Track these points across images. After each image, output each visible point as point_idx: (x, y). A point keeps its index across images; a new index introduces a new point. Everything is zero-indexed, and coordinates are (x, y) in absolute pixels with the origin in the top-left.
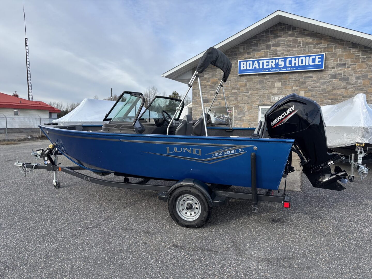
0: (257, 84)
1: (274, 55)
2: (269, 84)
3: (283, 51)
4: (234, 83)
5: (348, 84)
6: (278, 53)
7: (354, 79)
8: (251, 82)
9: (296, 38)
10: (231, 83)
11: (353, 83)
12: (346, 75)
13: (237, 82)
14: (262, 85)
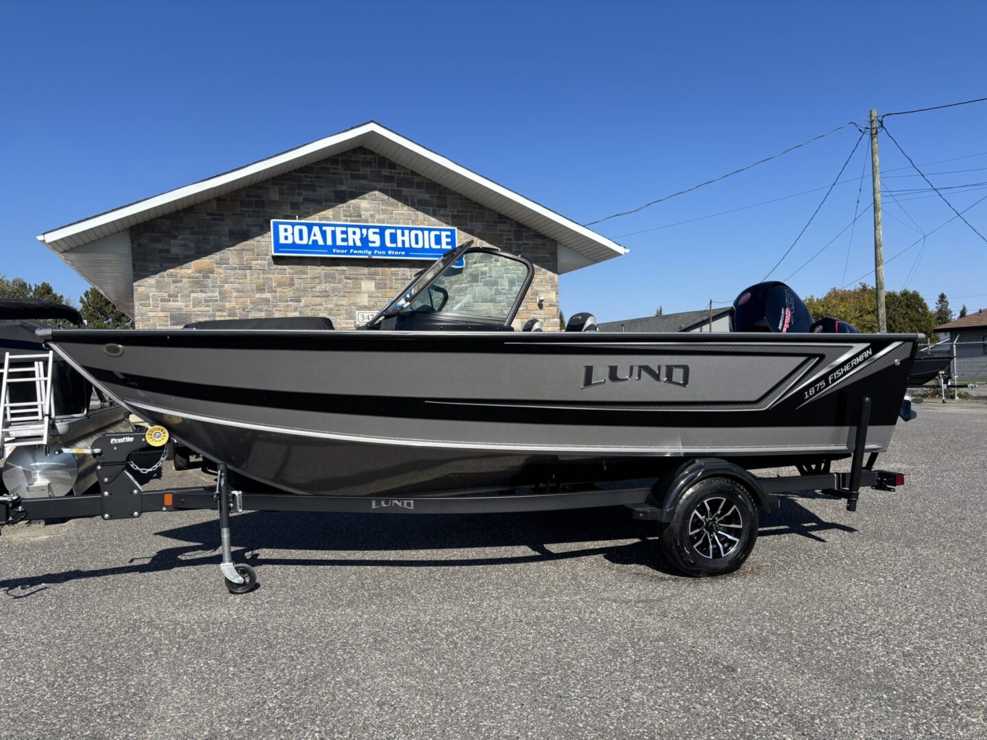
0: (320, 283)
1: (355, 218)
2: (347, 283)
3: (374, 210)
4: (262, 275)
5: (498, 293)
6: (363, 213)
7: (506, 284)
8: (305, 276)
9: (398, 186)
10: (252, 275)
11: (504, 291)
12: (494, 275)
13: (268, 273)
14: (331, 285)
